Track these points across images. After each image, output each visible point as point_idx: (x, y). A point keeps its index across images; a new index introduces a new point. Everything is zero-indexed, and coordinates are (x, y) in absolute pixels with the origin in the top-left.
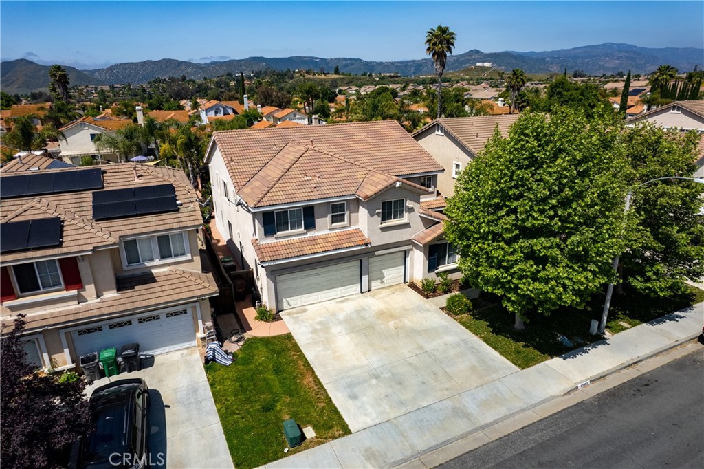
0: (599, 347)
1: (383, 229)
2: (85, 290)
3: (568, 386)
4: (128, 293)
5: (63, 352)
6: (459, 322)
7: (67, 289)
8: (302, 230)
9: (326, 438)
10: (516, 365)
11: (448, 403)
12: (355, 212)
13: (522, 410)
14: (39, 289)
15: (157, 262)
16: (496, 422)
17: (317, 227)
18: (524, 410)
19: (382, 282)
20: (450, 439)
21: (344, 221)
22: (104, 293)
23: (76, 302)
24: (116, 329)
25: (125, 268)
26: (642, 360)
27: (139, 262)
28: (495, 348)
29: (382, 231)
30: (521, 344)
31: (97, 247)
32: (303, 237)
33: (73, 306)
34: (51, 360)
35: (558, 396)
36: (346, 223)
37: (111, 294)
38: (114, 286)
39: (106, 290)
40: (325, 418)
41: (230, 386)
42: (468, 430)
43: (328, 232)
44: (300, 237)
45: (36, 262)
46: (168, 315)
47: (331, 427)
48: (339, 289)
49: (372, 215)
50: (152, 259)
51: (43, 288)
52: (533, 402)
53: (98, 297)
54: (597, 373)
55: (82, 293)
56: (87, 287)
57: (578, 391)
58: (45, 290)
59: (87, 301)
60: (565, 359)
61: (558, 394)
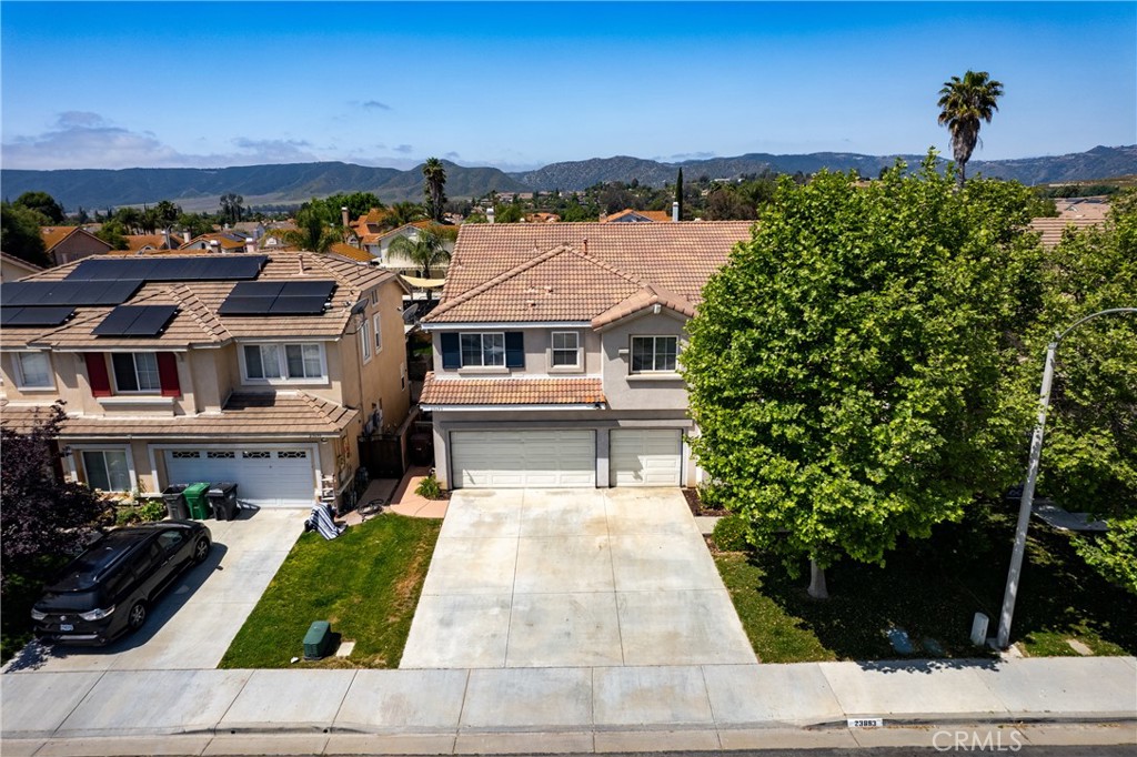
0: (967, 670)
1: (633, 384)
2: (183, 400)
3: (825, 714)
4: (232, 414)
5: (150, 473)
6: (716, 562)
7: (163, 394)
8: (503, 368)
9: (357, 663)
10: (756, 652)
11: (579, 675)
12: (594, 351)
13: (697, 725)
14: (136, 389)
15: (283, 381)
16: (632, 728)
17: (527, 367)
18: (702, 727)
19: (638, 477)
20: (531, 727)
21: (575, 363)
22: (207, 408)
23: (171, 413)
24: (215, 460)
25: (243, 382)
26: (1053, 721)
27: (262, 377)
28: (741, 616)
29: (631, 387)
30: (797, 620)
31: (195, 344)
32: (502, 378)
33: (166, 417)
34: (138, 481)
35: (791, 726)
36: (578, 366)
37: (214, 411)
38: (218, 401)
39: (208, 405)
40: (381, 638)
41: (308, 563)
42: (573, 723)
43: (547, 377)
44: (498, 379)
45: (136, 354)
46: (281, 455)
47: (377, 651)
48: (558, 473)
49: (611, 358)
50: (278, 376)
51: (142, 388)
52: (732, 719)
53: (198, 412)
54: (911, 711)
55: (180, 402)
56: (186, 396)
57: (845, 730)
58: (143, 391)
59: (184, 414)
60: (865, 669)
61: (796, 722)
